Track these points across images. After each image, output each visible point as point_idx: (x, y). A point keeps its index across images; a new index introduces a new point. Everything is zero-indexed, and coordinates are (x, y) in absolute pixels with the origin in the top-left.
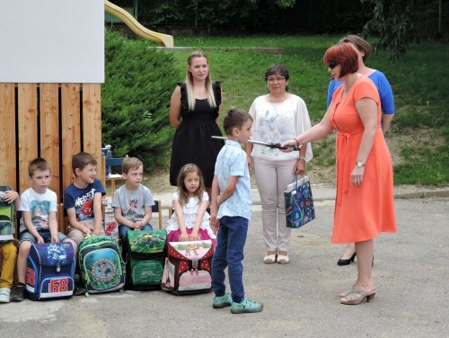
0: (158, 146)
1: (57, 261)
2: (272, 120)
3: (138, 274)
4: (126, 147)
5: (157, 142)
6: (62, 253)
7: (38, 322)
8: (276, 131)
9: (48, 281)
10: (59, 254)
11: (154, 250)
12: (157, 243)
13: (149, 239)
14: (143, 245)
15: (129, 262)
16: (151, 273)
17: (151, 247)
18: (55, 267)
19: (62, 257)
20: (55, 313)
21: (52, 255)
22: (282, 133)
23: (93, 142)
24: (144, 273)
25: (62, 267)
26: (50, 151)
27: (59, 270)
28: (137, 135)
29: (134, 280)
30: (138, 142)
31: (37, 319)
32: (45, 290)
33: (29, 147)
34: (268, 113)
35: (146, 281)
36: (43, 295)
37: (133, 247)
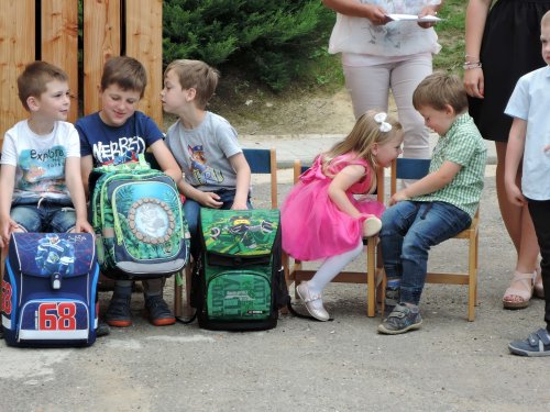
0: (296, 39)
1: (54, 267)
3: (220, 297)
4: (232, 40)
5: (294, 32)
6: (66, 253)
7: (20, 383)
9: (35, 307)
10: (60, 254)
11: (253, 250)
12: (259, 235)
13: (243, 228)
14: (231, 238)
15: (202, 272)
16: (244, 296)
17: (247, 243)
18: (50, 279)
19: (66, 260)
21: (45, 256)
23: (145, 28)
24: (230, 295)
25: (64, 279)
26: (60, 46)
27: (57, 284)
28: (254, 17)
29: (212, 308)
30: (257, 31)
32: (29, 325)
33: (19, 36)
35: (235, 311)
36: (25, 334)
37: (210, 243)
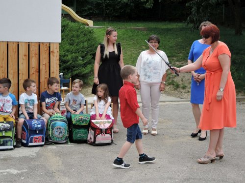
0: (85, 74)
1: (37, 128)
2: (150, 63)
3: (76, 135)
4: (70, 74)
5: (85, 72)
6: (39, 124)
7: (28, 157)
8: (152, 68)
9: (33, 137)
10: (38, 125)
11: (84, 124)
12: (85, 120)
13: (82, 119)
14: (79, 121)
15: (72, 129)
16: (82, 135)
17: (83, 122)
18: (36, 131)
19: (39, 126)
20: (35, 153)
21: (34, 125)
22: (155, 69)
23: (55, 71)
24: (79, 135)
25: (39, 131)
26: (34, 75)
27: (38, 132)
28: (75, 69)
29: (74, 138)
30: (76, 72)
31: (27, 155)
32: (31, 142)
33: (24, 73)
34: (148, 59)
35: (80, 139)
36: (30, 144)
37: (74, 122)
